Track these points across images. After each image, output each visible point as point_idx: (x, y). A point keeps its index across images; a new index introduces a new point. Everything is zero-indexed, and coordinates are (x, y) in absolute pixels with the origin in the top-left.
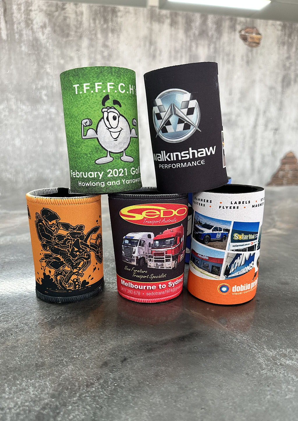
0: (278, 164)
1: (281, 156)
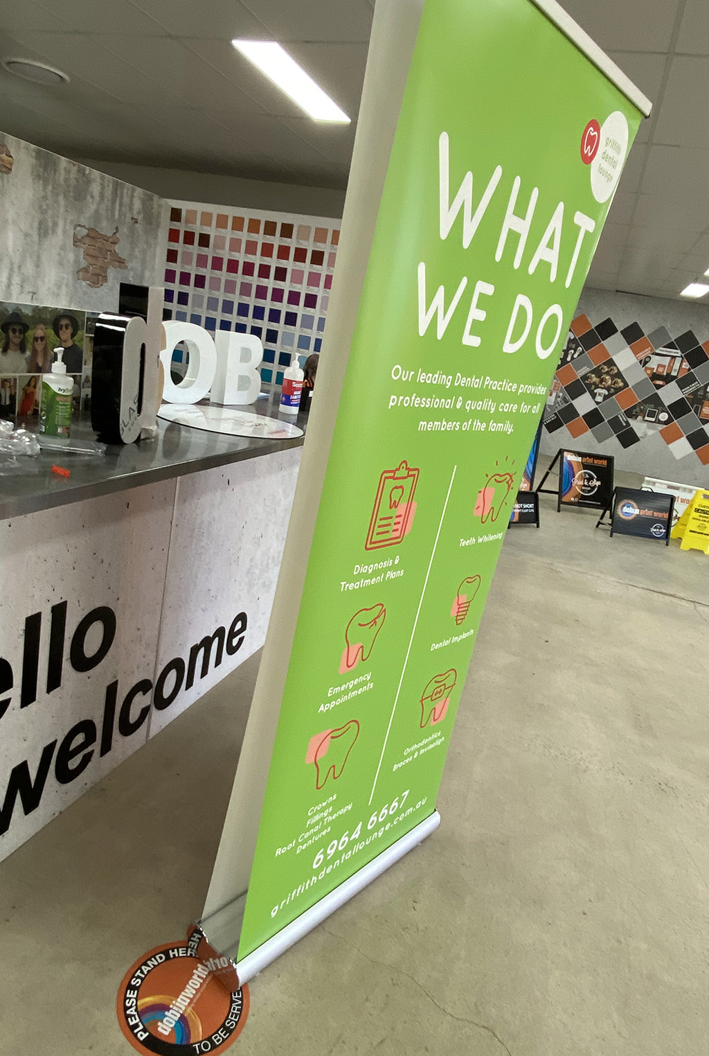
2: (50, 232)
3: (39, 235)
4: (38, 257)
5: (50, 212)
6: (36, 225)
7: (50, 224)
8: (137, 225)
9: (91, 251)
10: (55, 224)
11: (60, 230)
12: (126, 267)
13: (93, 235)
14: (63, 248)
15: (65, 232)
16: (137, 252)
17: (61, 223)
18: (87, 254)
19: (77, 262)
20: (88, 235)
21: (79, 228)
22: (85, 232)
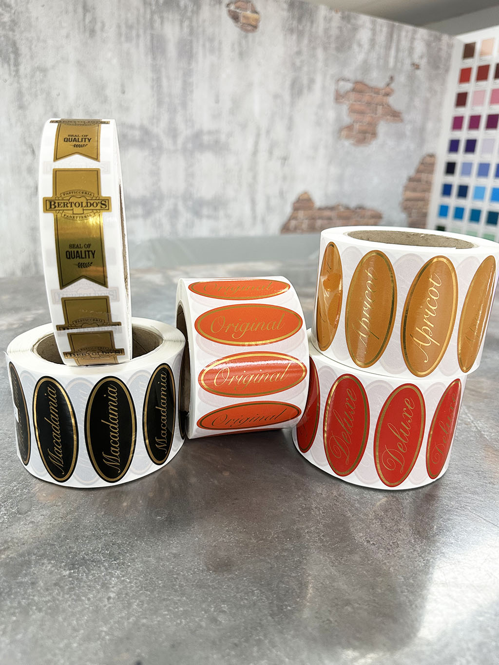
0: (288, 210)
1: (292, 198)
2: (305, 91)
3: (292, 95)
4: (291, 119)
5: (305, 69)
6: (288, 83)
7: (305, 81)
8: (418, 72)
9: (357, 107)
10: (312, 81)
11: (318, 86)
12: (402, 121)
13: (360, 88)
14: (321, 106)
15: (324, 88)
16: (418, 102)
17: (319, 79)
18: (352, 110)
19: (338, 119)
20: (354, 90)
21: (342, 83)
22: (349, 86)
